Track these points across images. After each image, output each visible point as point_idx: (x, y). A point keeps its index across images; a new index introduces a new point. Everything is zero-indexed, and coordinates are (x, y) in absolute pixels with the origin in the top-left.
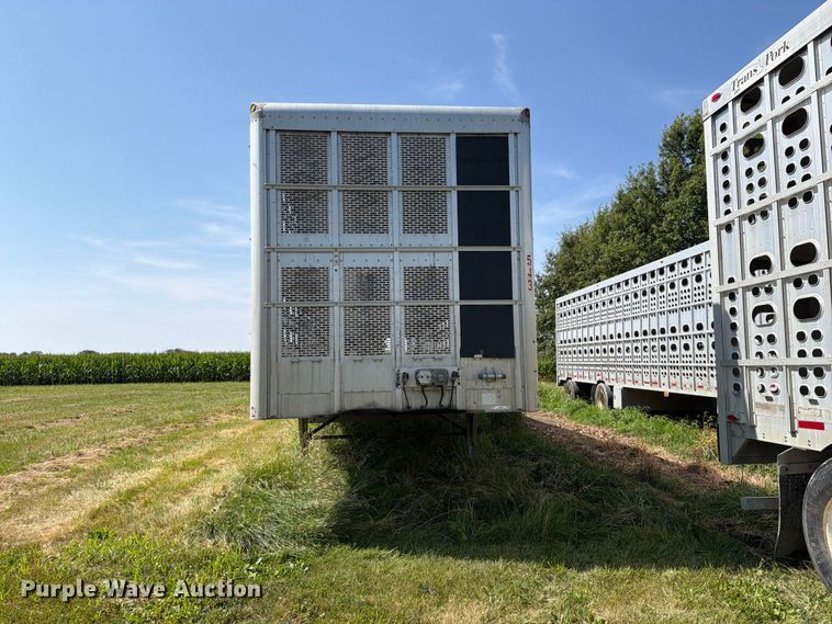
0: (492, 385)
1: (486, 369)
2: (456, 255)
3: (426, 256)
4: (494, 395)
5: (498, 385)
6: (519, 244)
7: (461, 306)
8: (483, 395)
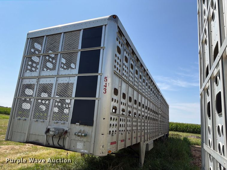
0: (82, 139)
1: (81, 130)
2: (76, 78)
3: (66, 78)
4: (82, 144)
5: (85, 139)
6: (101, 72)
7: (75, 100)
8: (78, 143)
